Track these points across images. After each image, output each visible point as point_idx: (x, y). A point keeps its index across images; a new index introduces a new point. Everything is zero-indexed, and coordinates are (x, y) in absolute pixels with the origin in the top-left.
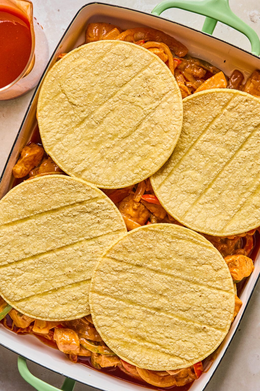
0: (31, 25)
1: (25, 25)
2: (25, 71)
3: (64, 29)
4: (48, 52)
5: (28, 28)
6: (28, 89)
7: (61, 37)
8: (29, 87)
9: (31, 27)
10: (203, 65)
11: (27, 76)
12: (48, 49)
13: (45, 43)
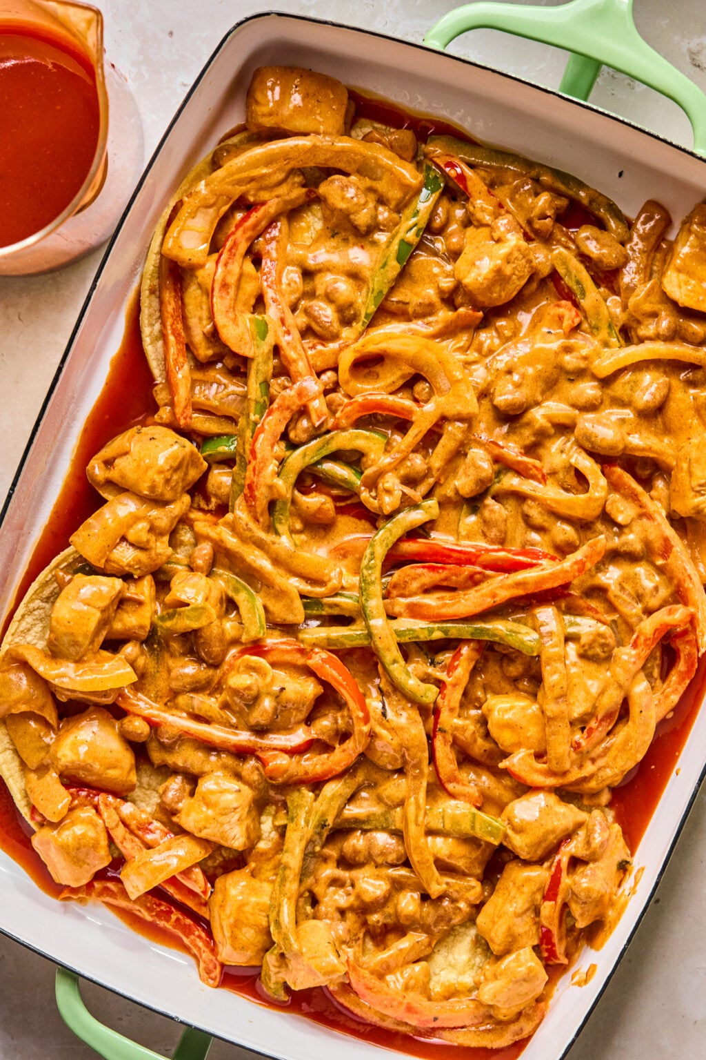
0: (99, 71)
1: (81, 73)
2: (81, 198)
3: (185, 85)
4: (142, 146)
5: (89, 81)
6: (86, 246)
7: (178, 107)
8: (92, 240)
9: (99, 79)
10: (563, 183)
11: (85, 212)
12: (142, 136)
13: (133, 120)
